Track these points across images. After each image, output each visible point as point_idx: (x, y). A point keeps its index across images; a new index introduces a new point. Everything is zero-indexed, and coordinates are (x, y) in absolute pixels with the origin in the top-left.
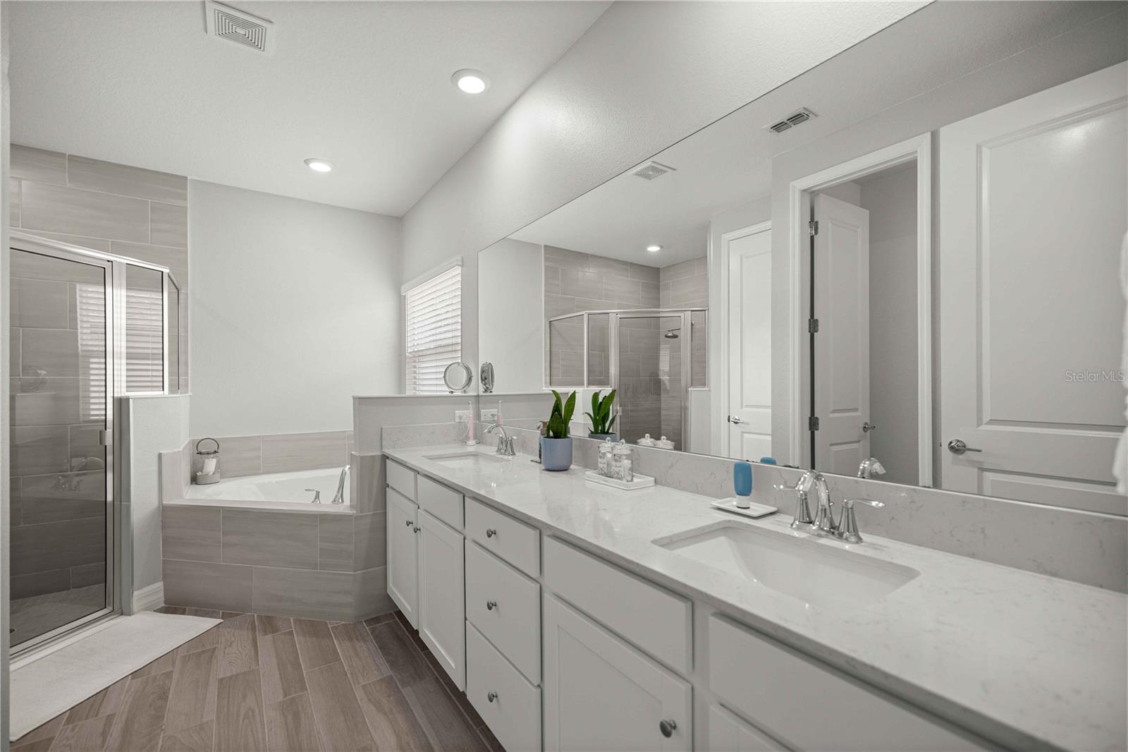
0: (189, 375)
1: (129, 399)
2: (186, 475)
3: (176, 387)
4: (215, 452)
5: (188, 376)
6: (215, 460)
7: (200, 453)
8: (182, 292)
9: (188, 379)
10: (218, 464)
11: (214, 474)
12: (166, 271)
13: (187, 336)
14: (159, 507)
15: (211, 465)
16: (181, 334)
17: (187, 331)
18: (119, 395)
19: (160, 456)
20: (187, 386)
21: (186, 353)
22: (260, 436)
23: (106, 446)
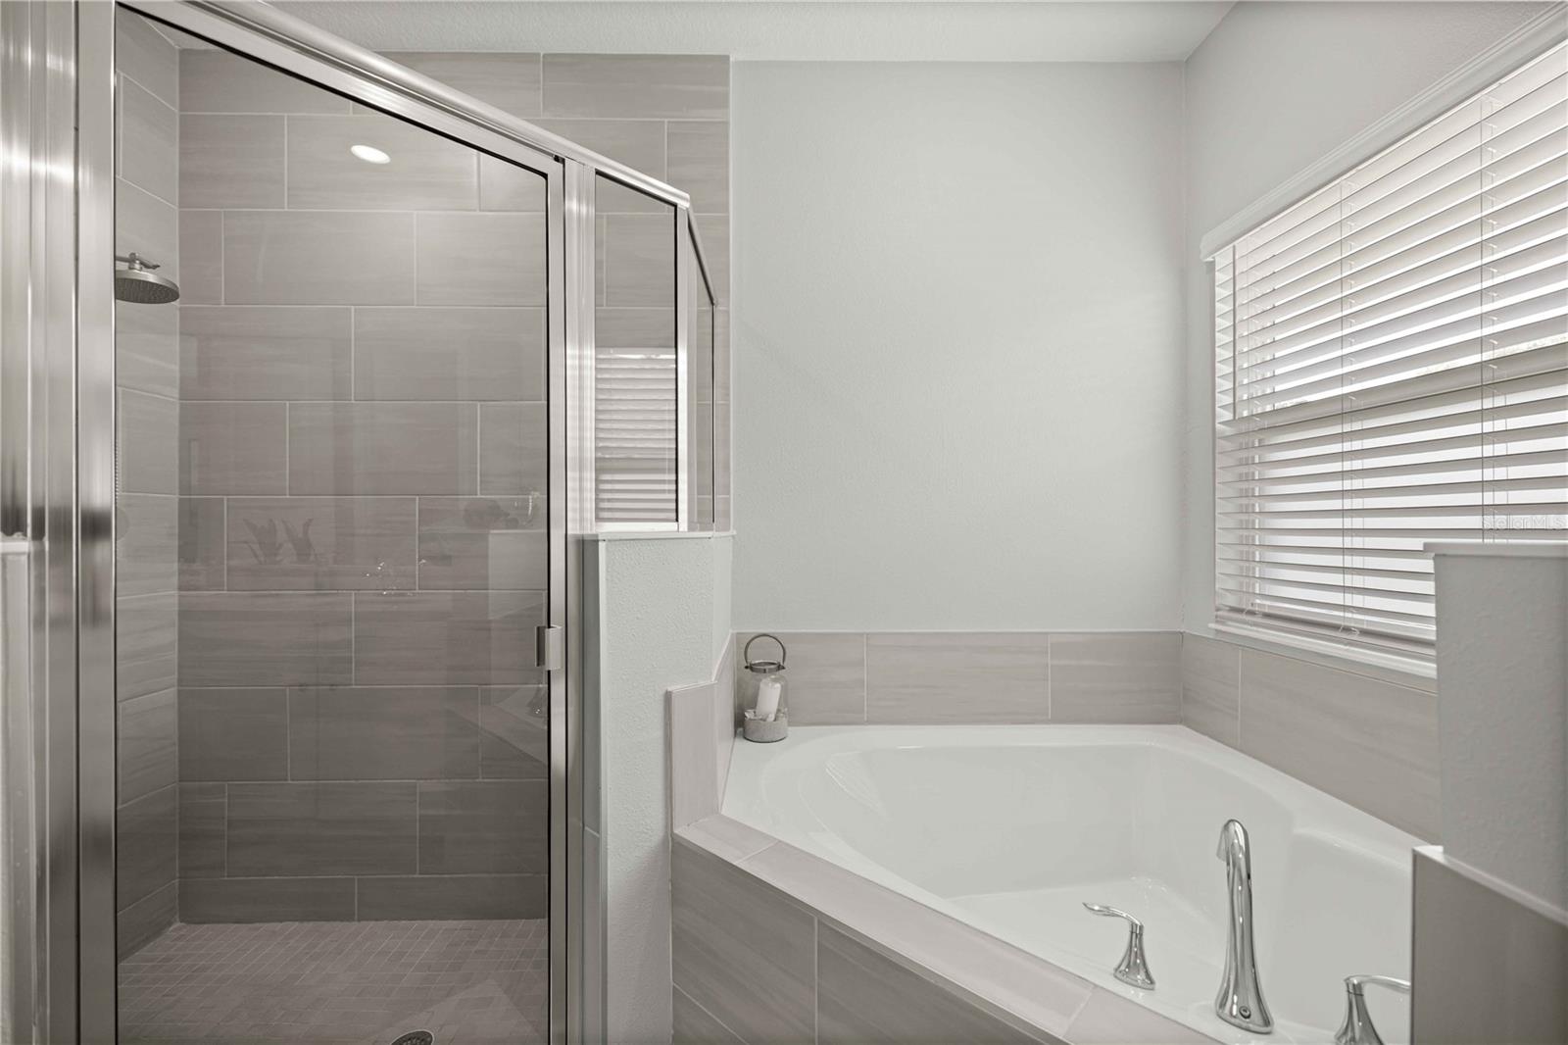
0: (732, 491)
1: (596, 542)
2: (724, 715)
3: (707, 515)
4: (780, 667)
5: (729, 493)
6: (778, 685)
7: (750, 667)
8: (719, 308)
9: (729, 499)
10: (784, 690)
11: (775, 720)
12: (683, 204)
13: (728, 405)
14: (665, 841)
15: (770, 695)
16: (718, 401)
17: (728, 395)
18: (578, 532)
19: (668, 697)
20: (727, 514)
21: (726, 442)
22: (862, 634)
23: (549, 672)
